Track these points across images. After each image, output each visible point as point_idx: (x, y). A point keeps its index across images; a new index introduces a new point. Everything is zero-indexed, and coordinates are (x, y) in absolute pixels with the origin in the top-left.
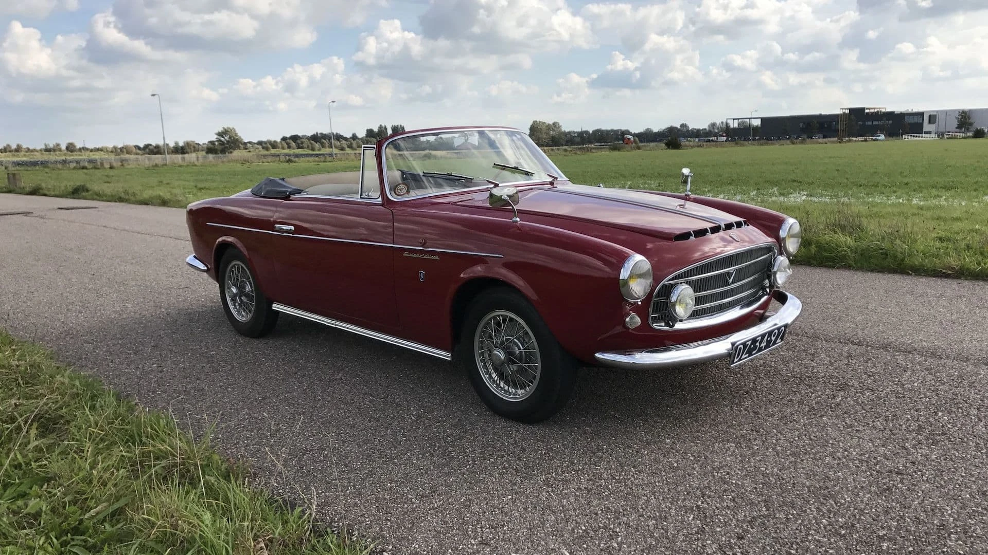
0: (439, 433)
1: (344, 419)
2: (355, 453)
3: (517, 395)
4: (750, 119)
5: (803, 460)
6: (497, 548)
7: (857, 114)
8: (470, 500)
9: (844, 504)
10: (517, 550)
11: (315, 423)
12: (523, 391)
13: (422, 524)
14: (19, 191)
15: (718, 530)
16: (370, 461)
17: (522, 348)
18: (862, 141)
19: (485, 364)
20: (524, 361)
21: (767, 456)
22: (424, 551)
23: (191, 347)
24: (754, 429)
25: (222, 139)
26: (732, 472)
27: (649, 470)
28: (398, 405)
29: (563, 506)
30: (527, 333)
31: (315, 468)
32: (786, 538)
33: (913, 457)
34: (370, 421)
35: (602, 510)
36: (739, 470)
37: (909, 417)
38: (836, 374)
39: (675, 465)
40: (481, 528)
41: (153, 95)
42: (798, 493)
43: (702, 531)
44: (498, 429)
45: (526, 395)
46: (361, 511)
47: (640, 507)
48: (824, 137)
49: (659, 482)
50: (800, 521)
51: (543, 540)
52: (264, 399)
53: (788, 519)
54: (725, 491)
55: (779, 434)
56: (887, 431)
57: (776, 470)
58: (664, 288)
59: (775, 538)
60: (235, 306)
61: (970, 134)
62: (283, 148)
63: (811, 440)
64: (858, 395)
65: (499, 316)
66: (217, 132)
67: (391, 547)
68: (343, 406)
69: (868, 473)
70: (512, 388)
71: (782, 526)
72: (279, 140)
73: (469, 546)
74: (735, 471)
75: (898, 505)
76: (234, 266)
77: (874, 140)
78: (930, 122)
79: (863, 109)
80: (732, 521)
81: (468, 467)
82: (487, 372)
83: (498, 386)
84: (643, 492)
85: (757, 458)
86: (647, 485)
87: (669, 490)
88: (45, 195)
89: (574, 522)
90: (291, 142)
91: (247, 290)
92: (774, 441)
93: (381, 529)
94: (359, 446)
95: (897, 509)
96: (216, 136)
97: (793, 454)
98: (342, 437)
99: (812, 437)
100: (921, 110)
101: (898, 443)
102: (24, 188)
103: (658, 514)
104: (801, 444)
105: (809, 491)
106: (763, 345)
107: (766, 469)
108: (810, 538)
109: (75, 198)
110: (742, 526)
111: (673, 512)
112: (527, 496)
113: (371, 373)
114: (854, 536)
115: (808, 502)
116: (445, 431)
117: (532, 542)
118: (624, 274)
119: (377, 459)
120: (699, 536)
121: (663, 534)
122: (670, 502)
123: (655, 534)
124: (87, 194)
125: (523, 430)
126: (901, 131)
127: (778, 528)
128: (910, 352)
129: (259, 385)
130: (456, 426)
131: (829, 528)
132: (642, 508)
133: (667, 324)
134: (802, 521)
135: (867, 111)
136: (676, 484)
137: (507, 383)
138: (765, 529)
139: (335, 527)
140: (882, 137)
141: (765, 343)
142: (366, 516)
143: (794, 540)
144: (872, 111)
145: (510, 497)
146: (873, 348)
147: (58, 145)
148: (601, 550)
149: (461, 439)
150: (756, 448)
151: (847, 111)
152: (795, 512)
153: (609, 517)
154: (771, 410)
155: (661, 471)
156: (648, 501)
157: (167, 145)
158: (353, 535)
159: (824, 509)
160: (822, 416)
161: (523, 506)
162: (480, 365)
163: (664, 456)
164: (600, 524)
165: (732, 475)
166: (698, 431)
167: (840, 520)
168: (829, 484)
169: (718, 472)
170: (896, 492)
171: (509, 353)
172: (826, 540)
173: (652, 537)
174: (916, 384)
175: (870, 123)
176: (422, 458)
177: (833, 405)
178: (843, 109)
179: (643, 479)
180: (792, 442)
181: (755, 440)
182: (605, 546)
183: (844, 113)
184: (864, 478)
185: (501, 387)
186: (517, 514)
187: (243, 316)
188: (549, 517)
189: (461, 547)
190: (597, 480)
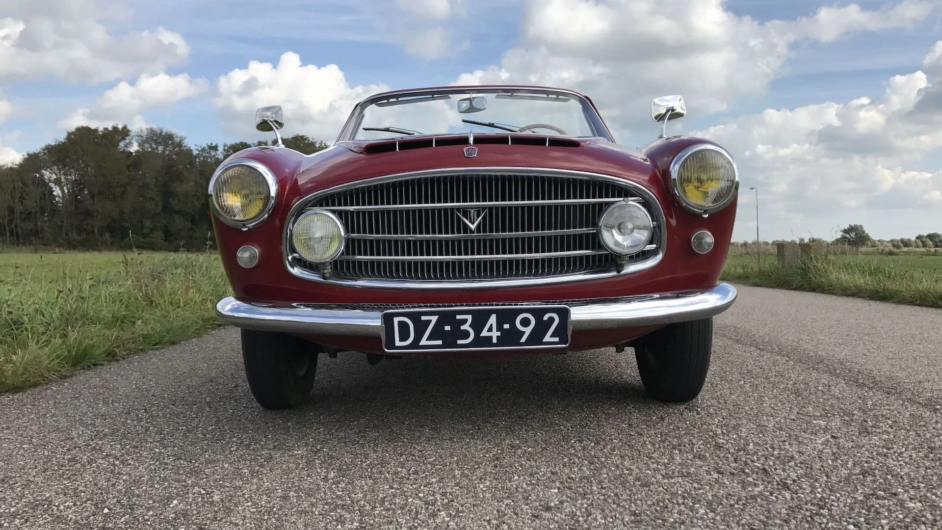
25: (848, 236)
62: (917, 247)
66: (842, 228)
72: (913, 238)
90: (928, 240)
96: (842, 233)
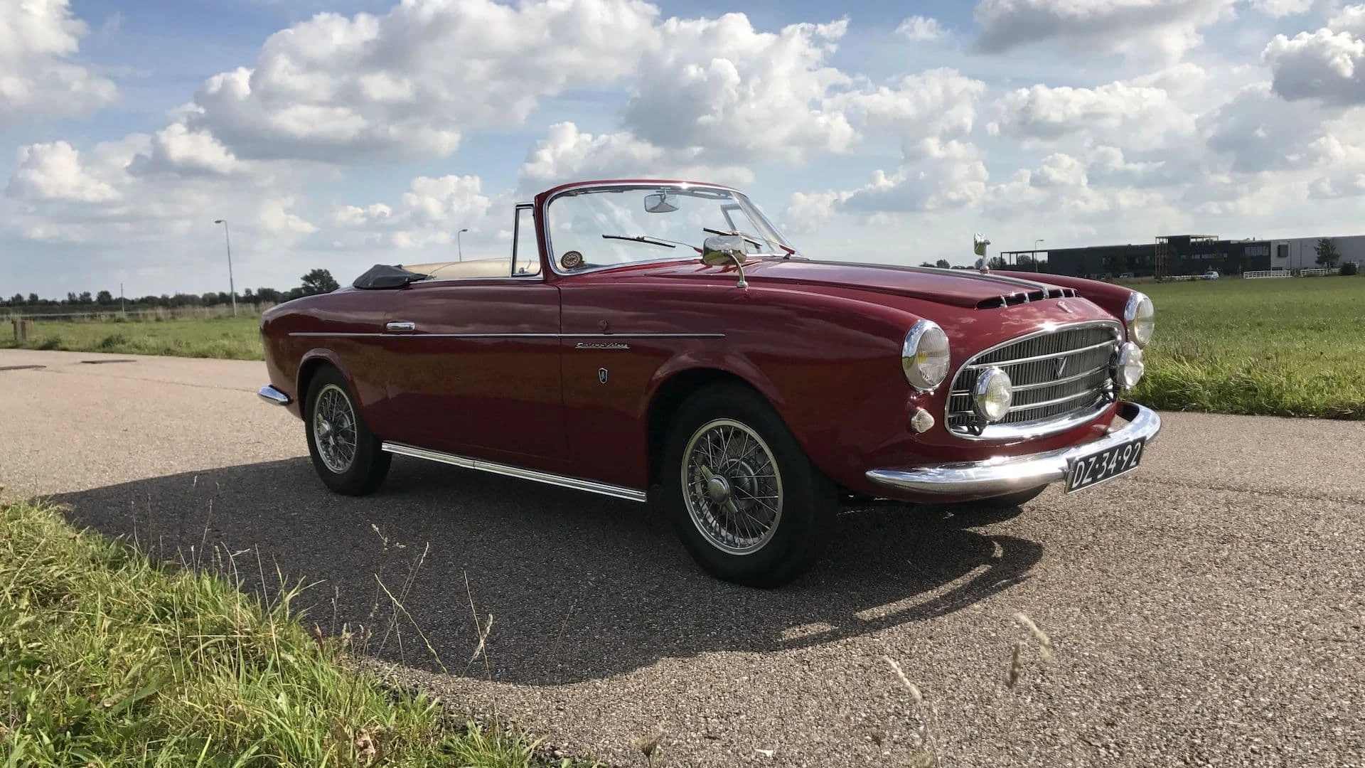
0: (631, 601)
1: (488, 587)
2: (507, 629)
3: (746, 546)
4: (1033, 252)
5: (1187, 627)
6: (731, 742)
7: (1180, 243)
8: (685, 683)
9: (1264, 680)
10: (764, 744)
11: (445, 593)
12: (756, 539)
13: (614, 714)
14: (30, 345)
15: (1074, 714)
16: (529, 637)
17: (753, 474)
18: (1188, 280)
19: (697, 504)
20: (756, 493)
21: (1131, 623)
22: (618, 748)
23: (263, 508)
24: (1105, 589)
25: (312, 285)
26: (1082, 642)
27: (954, 642)
28: (567, 569)
29: (829, 689)
30: (761, 450)
31: (446, 646)
32: (1183, 724)
33: (1354, 621)
34: (527, 589)
35: (889, 692)
36: (1091, 639)
37: (1337, 572)
38: (1213, 524)
39: (994, 635)
40: (705, 717)
41: (218, 222)
42: (1189, 666)
43: (1048, 716)
44: (719, 595)
45: (759, 545)
46: (518, 698)
47: (948, 687)
48: (1136, 276)
49: (972, 656)
50: (1200, 702)
51: (803, 731)
52: (369, 566)
53: (1180, 699)
54: (1075, 666)
55: (1144, 596)
56: (1308, 591)
57: (1148, 639)
58: (966, 375)
59: (1165, 724)
60: (327, 451)
61: (1337, 270)
63: (1194, 602)
64: (1252, 547)
65: (718, 428)
66: (303, 275)
67: (566, 744)
68: (485, 572)
69: (1292, 641)
70: (740, 536)
71: (1172, 708)
73: (689, 740)
74: (1085, 641)
75: (1346, 679)
76: (327, 392)
77: (1204, 279)
78: (1279, 255)
79: (1187, 238)
80: (1093, 703)
81: (678, 642)
82: (701, 515)
83: (718, 534)
84: (950, 669)
85: (1117, 625)
86: (954, 660)
87: (989, 665)
88: (65, 350)
89: (848, 708)
91: (346, 426)
92: (1139, 605)
93: (550, 721)
94: (512, 619)
95: (1346, 684)
96: (303, 282)
97: (1171, 619)
98: (485, 608)
99: (1195, 599)
100: (1266, 238)
101: (1329, 604)
102: (35, 342)
103: (976, 696)
104: (1180, 606)
105: (1206, 665)
106: (1112, 466)
107: (1133, 638)
108: (1220, 723)
109: (106, 352)
110: (1110, 710)
111: (999, 693)
112: (772, 677)
113: (526, 533)
114: (1288, 720)
115: (1207, 678)
116: (639, 600)
117: (786, 735)
118: (909, 349)
119: (540, 634)
120: (1045, 722)
121: (987, 720)
122: (992, 681)
123: (976, 721)
124: (123, 346)
125: (757, 597)
126: (1240, 267)
127: (1167, 711)
128: (1317, 498)
129: (362, 549)
130: (656, 593)
131: (1246, 710)
132: (950, 689)
133: (972, 431)
134: (1203, 702)
135: (1192, 240)
136: (999, 658)
137: (731, 529)
138: (1147, 713)
139: (479, 720)
140: (1215, 274)
141: (1115, 464)
142: (526, 704)
143: (1196, 726)
144: (1199, 240)
145: (746, 678)
146: (1261, 494)
147: (87, 295)
148: (895, 743)
149: (665, 608)
150: (1112, 612)
151: (1165, 241)
152: (1189, 691)
153: (902, 700)
154: (1125, 567)
155: (973, 642)
156: (958, 680)
157: (236, 294)
158: (507, 730)
159: (1234, 687)
160: (1204, 573)
161: (768, 689)
162: (690, 505)
163: (975, 625)
164: (889, 710)
165: (1082, 646)
166: (1021, 594)
167: (1262, 699)
168: (1236, 656)
169: (1060, 643)
170: (1339, 664)
171: (735, 482)
172: (1245, 725)
173: (971, 724)
174: (1336, 534)
175: (1197, 257)
176: (608, 631)
177: (1218, 560)
178: (1159, 238)
179: (946, 653)
180: (1166, 605)
181: (1109, 603)
182: (901, 738)
183: (1162, 244)
184: (1286, 647)
185: (722, 536)
186: (758, 699)
187: (338, 465)
188: (809, 702)
189: (676, 742)
190: (877, 655)
